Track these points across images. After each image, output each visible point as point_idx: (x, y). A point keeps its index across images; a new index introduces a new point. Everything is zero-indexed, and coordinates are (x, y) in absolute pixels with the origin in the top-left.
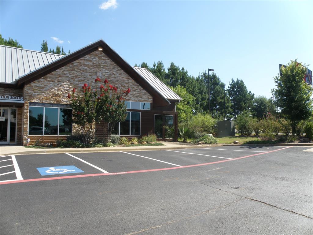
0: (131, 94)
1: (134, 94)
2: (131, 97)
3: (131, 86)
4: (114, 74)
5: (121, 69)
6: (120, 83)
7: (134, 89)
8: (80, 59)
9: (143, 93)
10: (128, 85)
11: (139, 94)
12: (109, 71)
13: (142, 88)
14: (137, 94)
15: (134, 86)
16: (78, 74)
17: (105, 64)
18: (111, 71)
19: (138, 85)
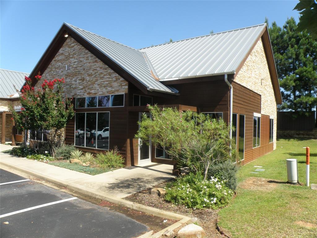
0: (98, 85)
1: (102, 83)
2: (98, 88)
3: (99, 72)
4: (81, 61)
5: (88, 51)
6: (87, 72)
7: (102, 76)
8: (56, 56)
9: (114, 79)
10: (95, 71)
11: (107, 83)
12: (77, 59)
13: (112, 71)
14: (106, 82)
15: (102, 71)
16: (54, 73)
17: (74, 52)
18: (79, 58)
19: (107, 66)
